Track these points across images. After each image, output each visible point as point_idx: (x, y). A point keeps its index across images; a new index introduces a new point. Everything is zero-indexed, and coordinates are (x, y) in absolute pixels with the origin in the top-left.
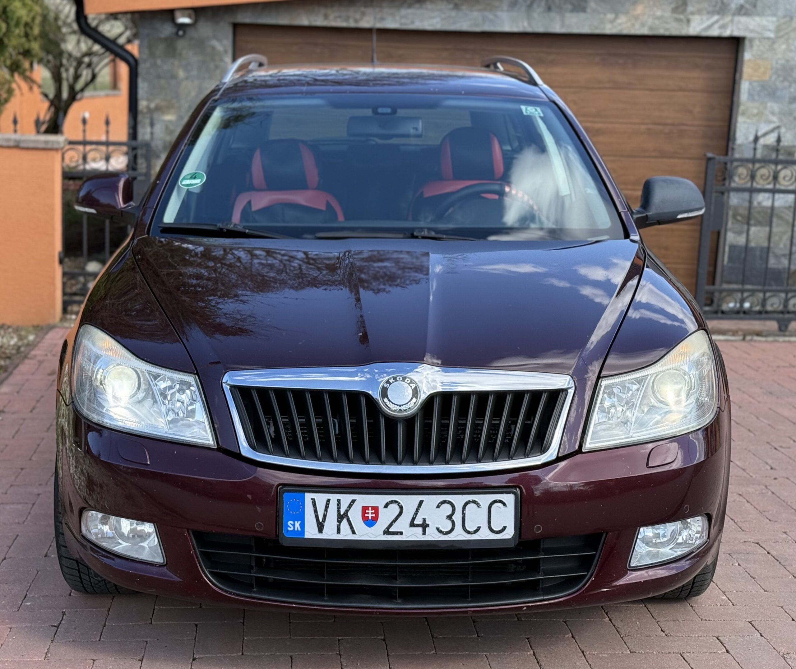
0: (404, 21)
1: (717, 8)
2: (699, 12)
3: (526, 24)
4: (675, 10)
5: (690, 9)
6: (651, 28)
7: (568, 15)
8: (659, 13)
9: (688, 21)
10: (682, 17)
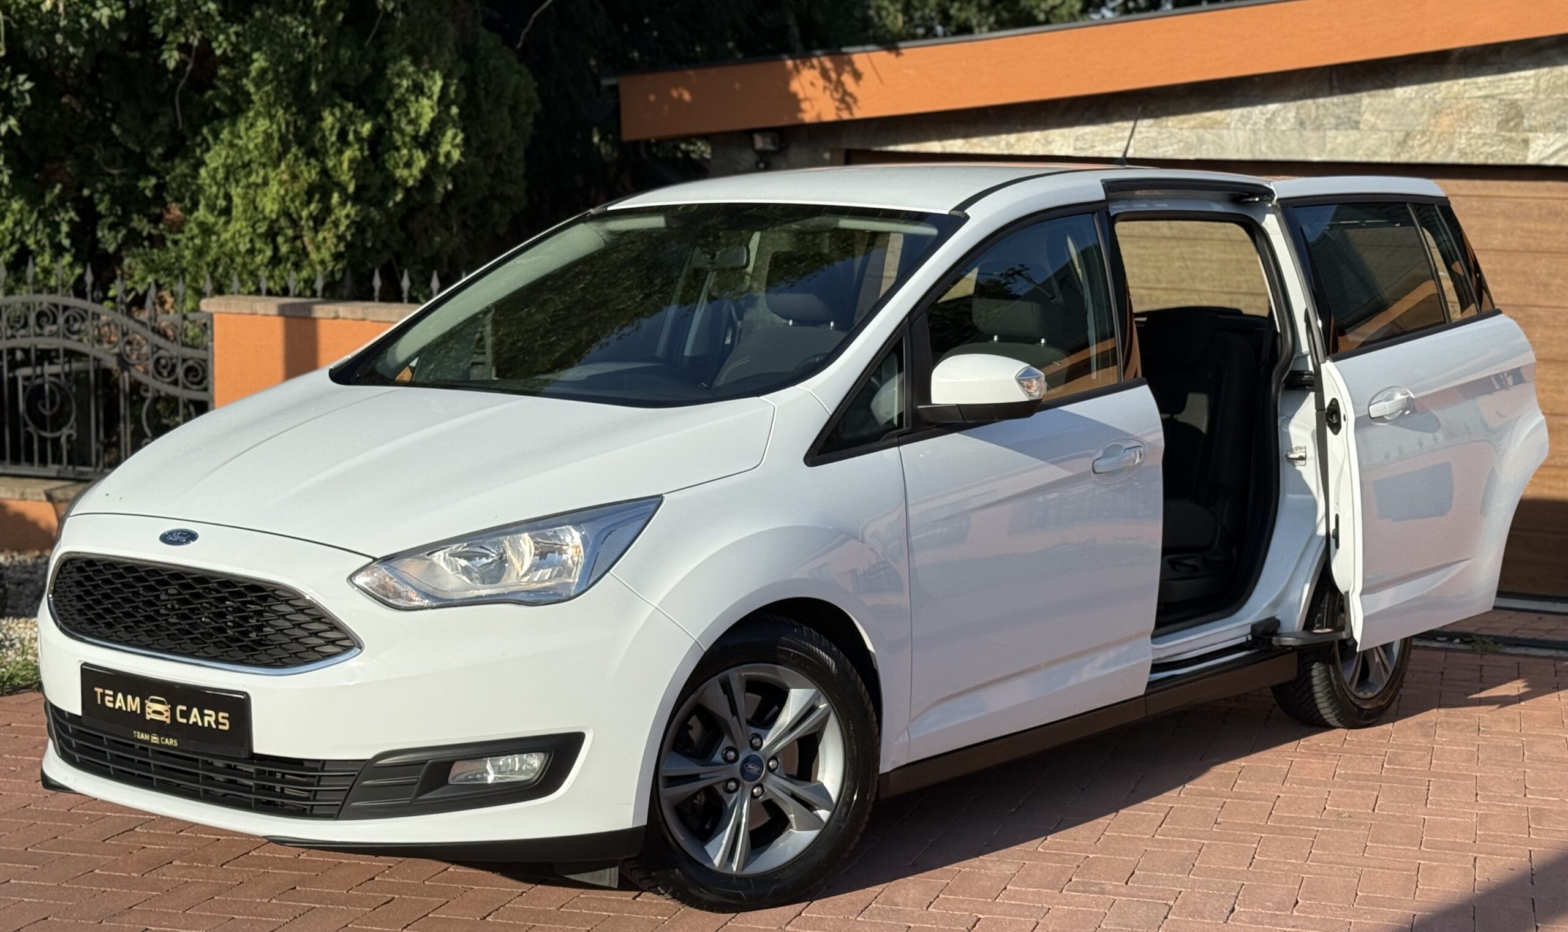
2: (1545, 127)
3: (1264, 148)
4: (1503, 124)
6: (1462, 153)
7: (1331, 133)
8: (1477, 130)
9: (1526, 142)
10: (1514, 134)
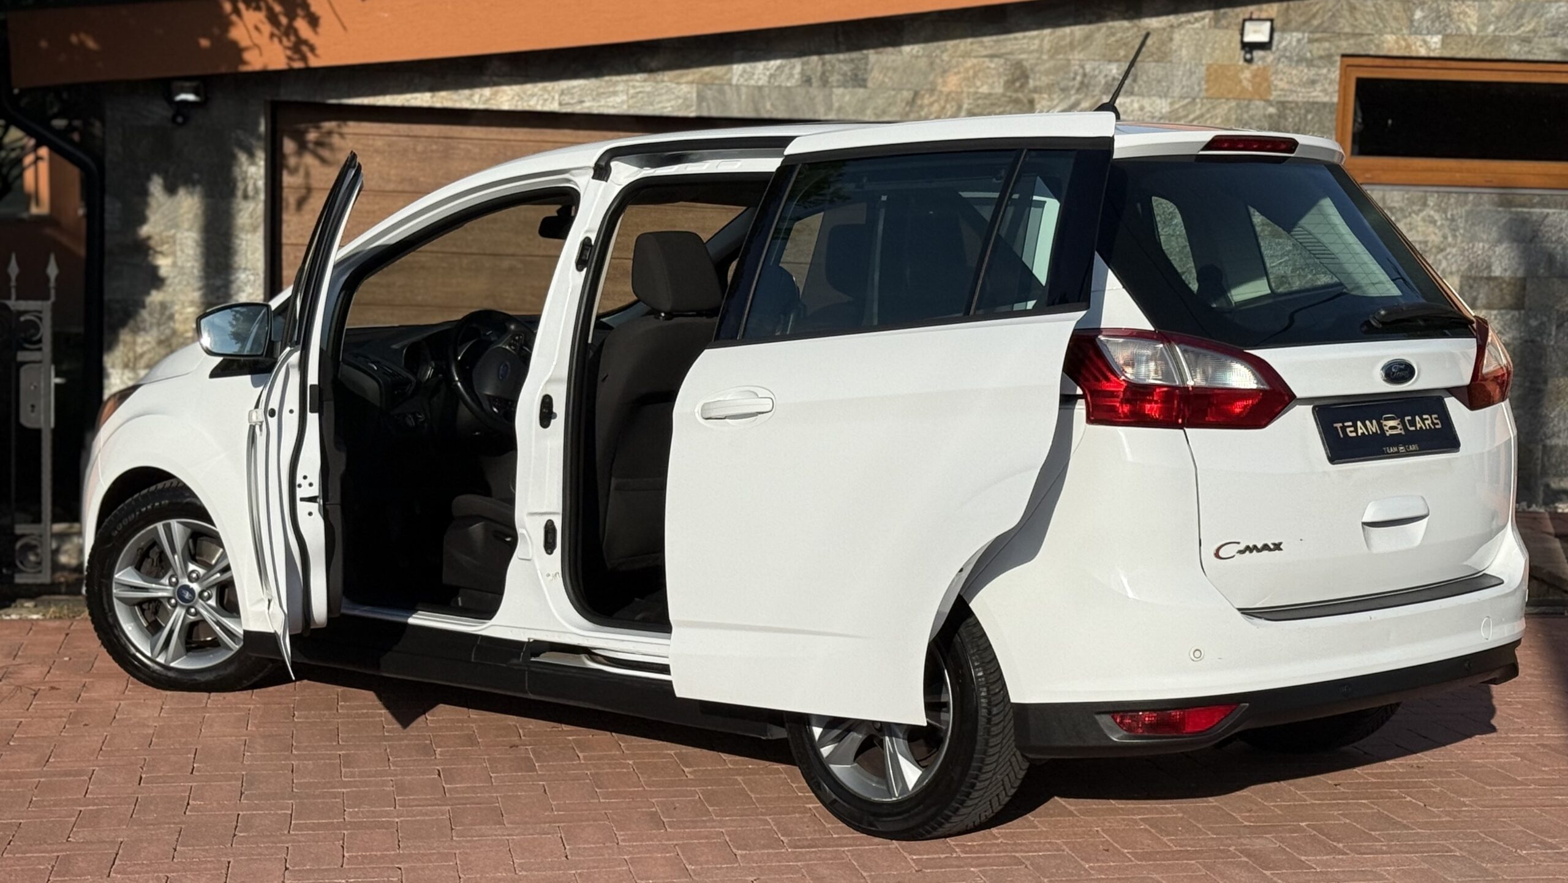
0: (566, 99)
1: (1077, 83)
2: (1050, 88)
4: (1009, 84)
5: (1031, 83)
6: (971, 114)
7: (839, 91)
8: (985, 89)
10: (1020, 95)
